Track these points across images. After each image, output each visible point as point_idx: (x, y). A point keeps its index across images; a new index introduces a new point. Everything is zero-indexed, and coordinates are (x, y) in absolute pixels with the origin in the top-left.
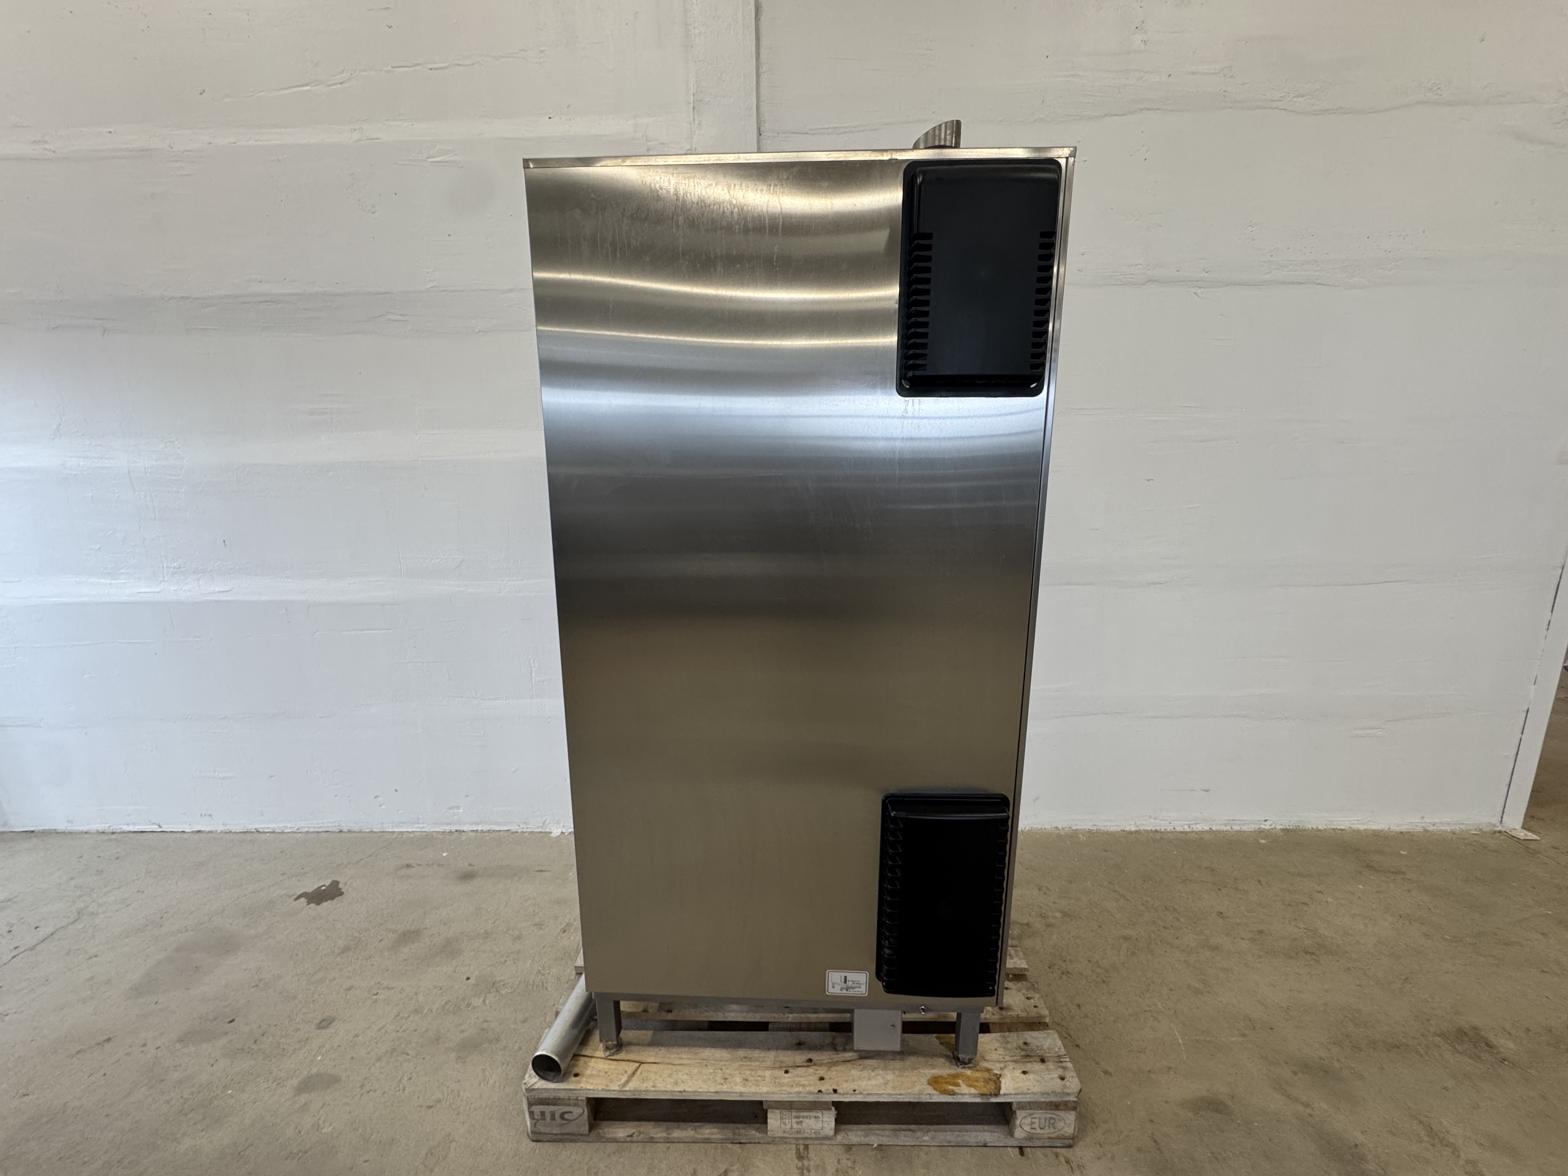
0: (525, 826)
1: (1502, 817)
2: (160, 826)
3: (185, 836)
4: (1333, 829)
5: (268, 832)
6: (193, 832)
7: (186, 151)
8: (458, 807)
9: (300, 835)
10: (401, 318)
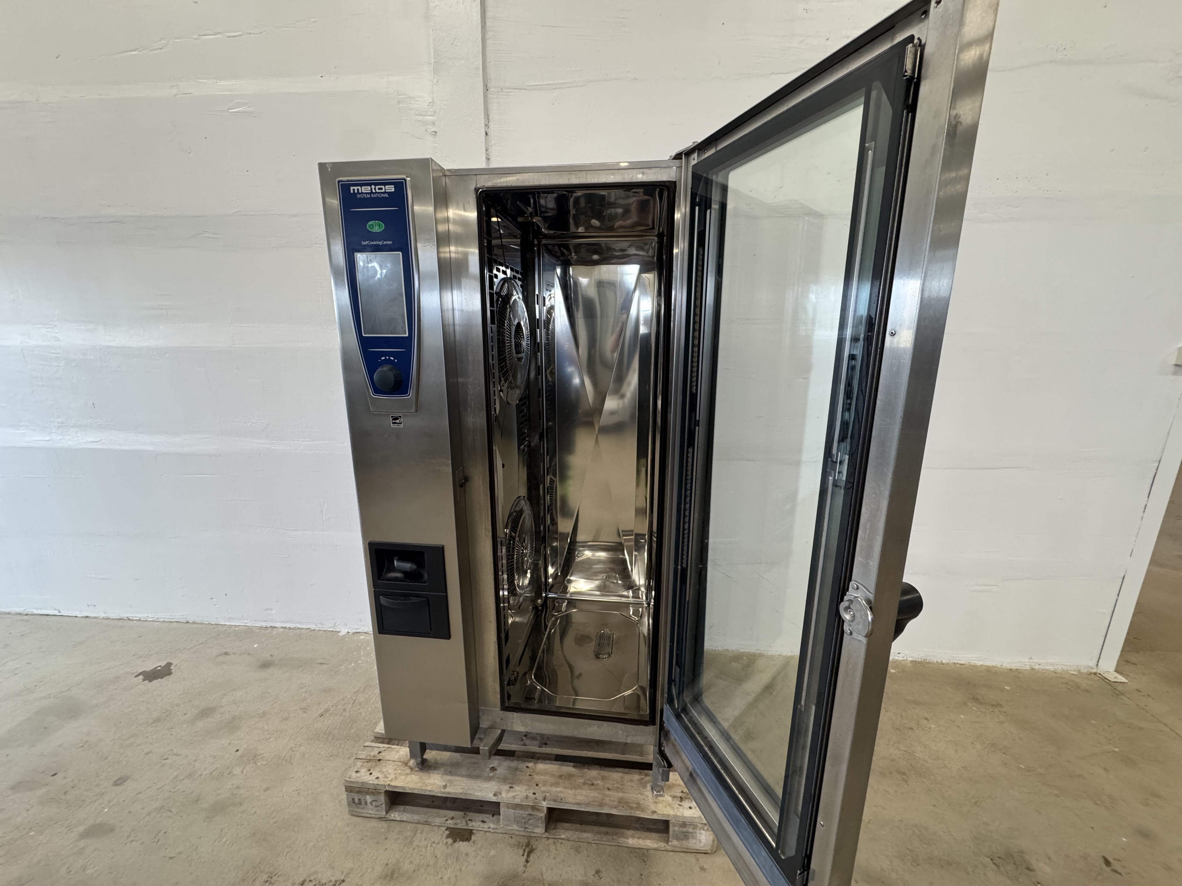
0: (320, 626)
1: (1098, 662)
2: (59, 612)
3: (76, 620)
4: (955, 663)
5: (136, 620)
6: (83, 617)
7: (49, 103)
8: (271, 609)
9: (158, 623)
10: (214, 236)
